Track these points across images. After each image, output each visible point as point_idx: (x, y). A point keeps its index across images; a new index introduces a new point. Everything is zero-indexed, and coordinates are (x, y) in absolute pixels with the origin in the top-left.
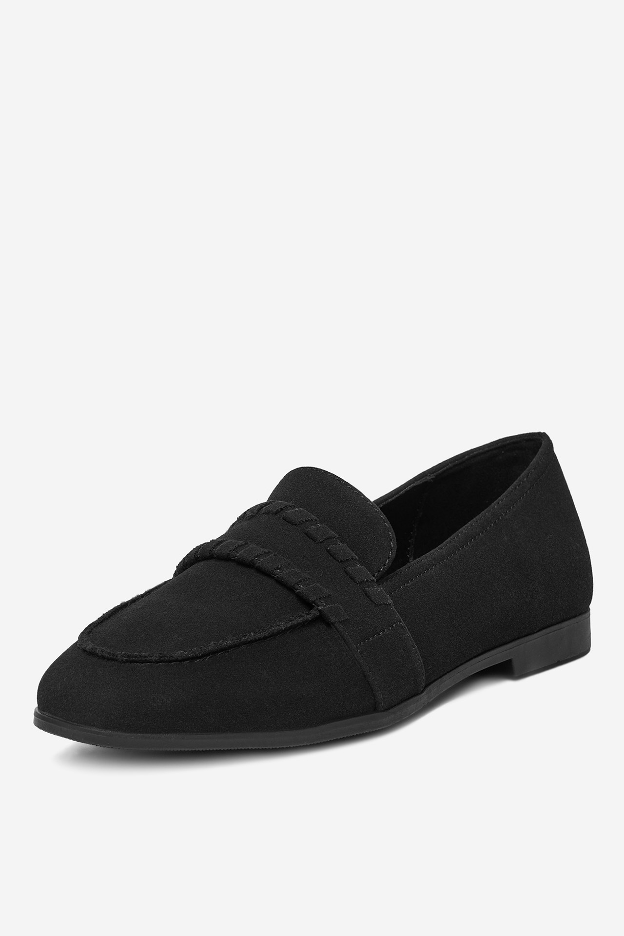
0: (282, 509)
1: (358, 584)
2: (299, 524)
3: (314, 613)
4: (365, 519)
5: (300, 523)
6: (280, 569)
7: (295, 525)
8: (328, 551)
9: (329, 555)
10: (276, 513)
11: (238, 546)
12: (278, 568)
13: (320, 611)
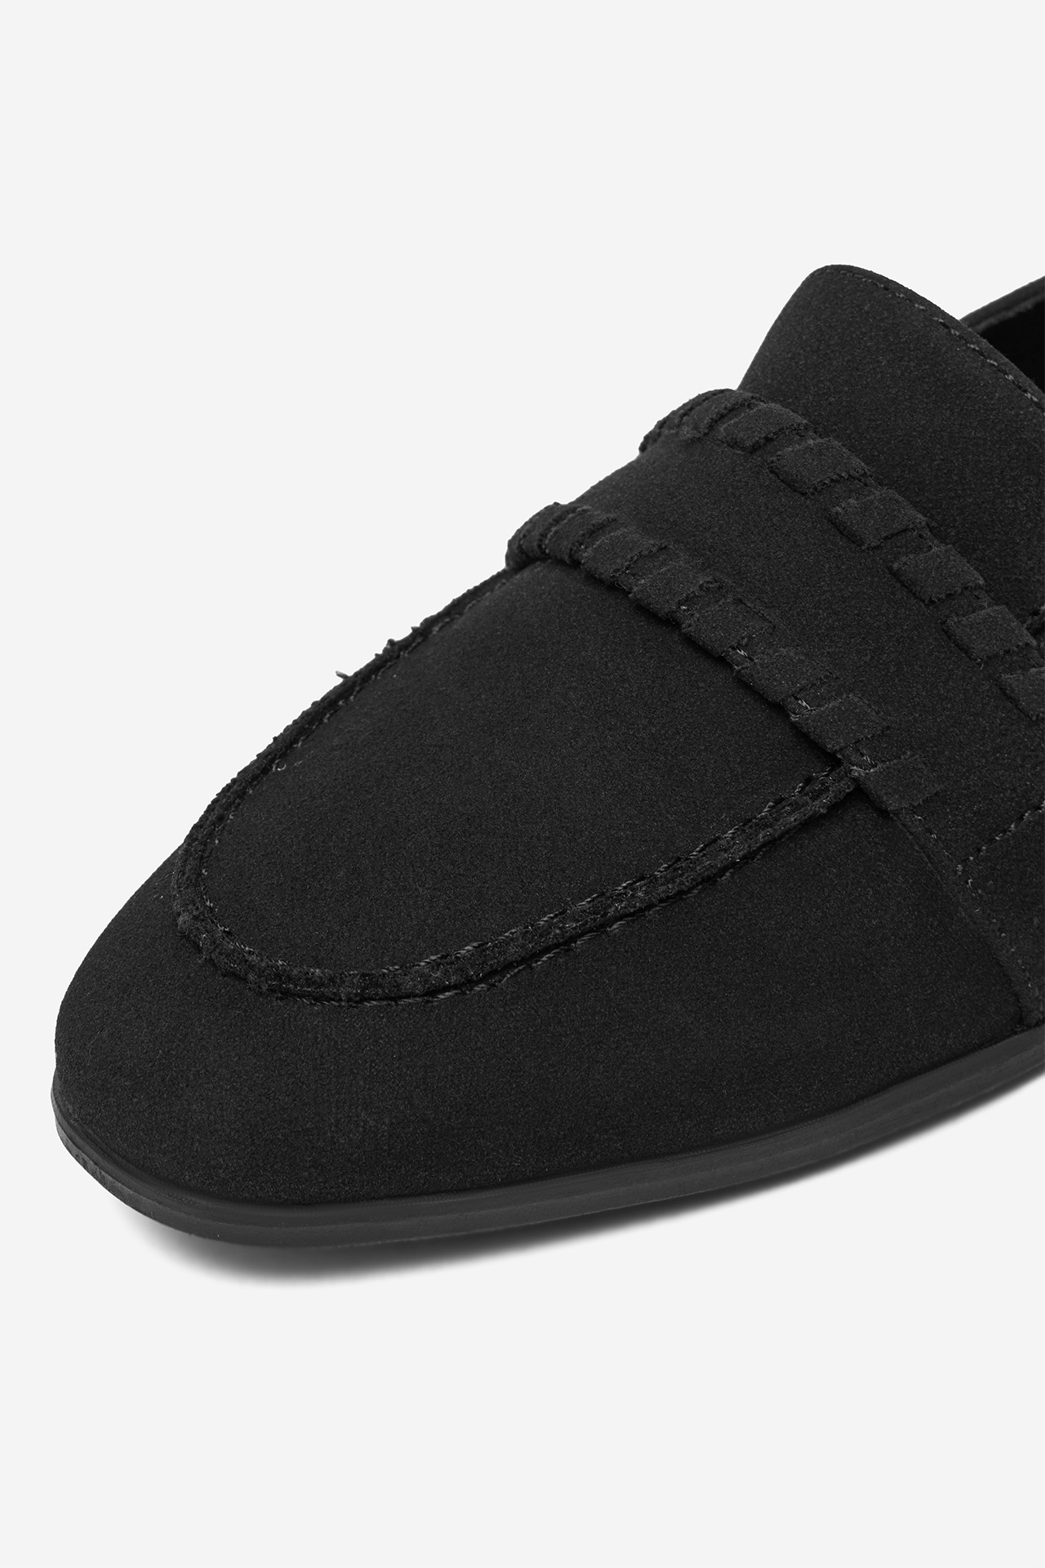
0: (768, 440)
1: (979, 664)
2: (813, 494)
3: (837, 787)
4: (1014, 447)
5: (816, 489)
6: (745, 648)
7: (804, 494)
8: (895, 574)
9: (898, 585)
10: (755, 448)
11: (641, 556)
12: (739, 647)
13: (855, 780)
